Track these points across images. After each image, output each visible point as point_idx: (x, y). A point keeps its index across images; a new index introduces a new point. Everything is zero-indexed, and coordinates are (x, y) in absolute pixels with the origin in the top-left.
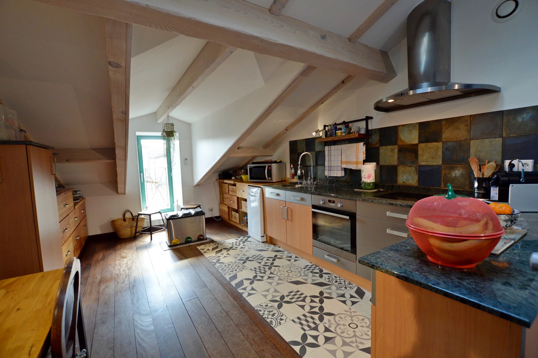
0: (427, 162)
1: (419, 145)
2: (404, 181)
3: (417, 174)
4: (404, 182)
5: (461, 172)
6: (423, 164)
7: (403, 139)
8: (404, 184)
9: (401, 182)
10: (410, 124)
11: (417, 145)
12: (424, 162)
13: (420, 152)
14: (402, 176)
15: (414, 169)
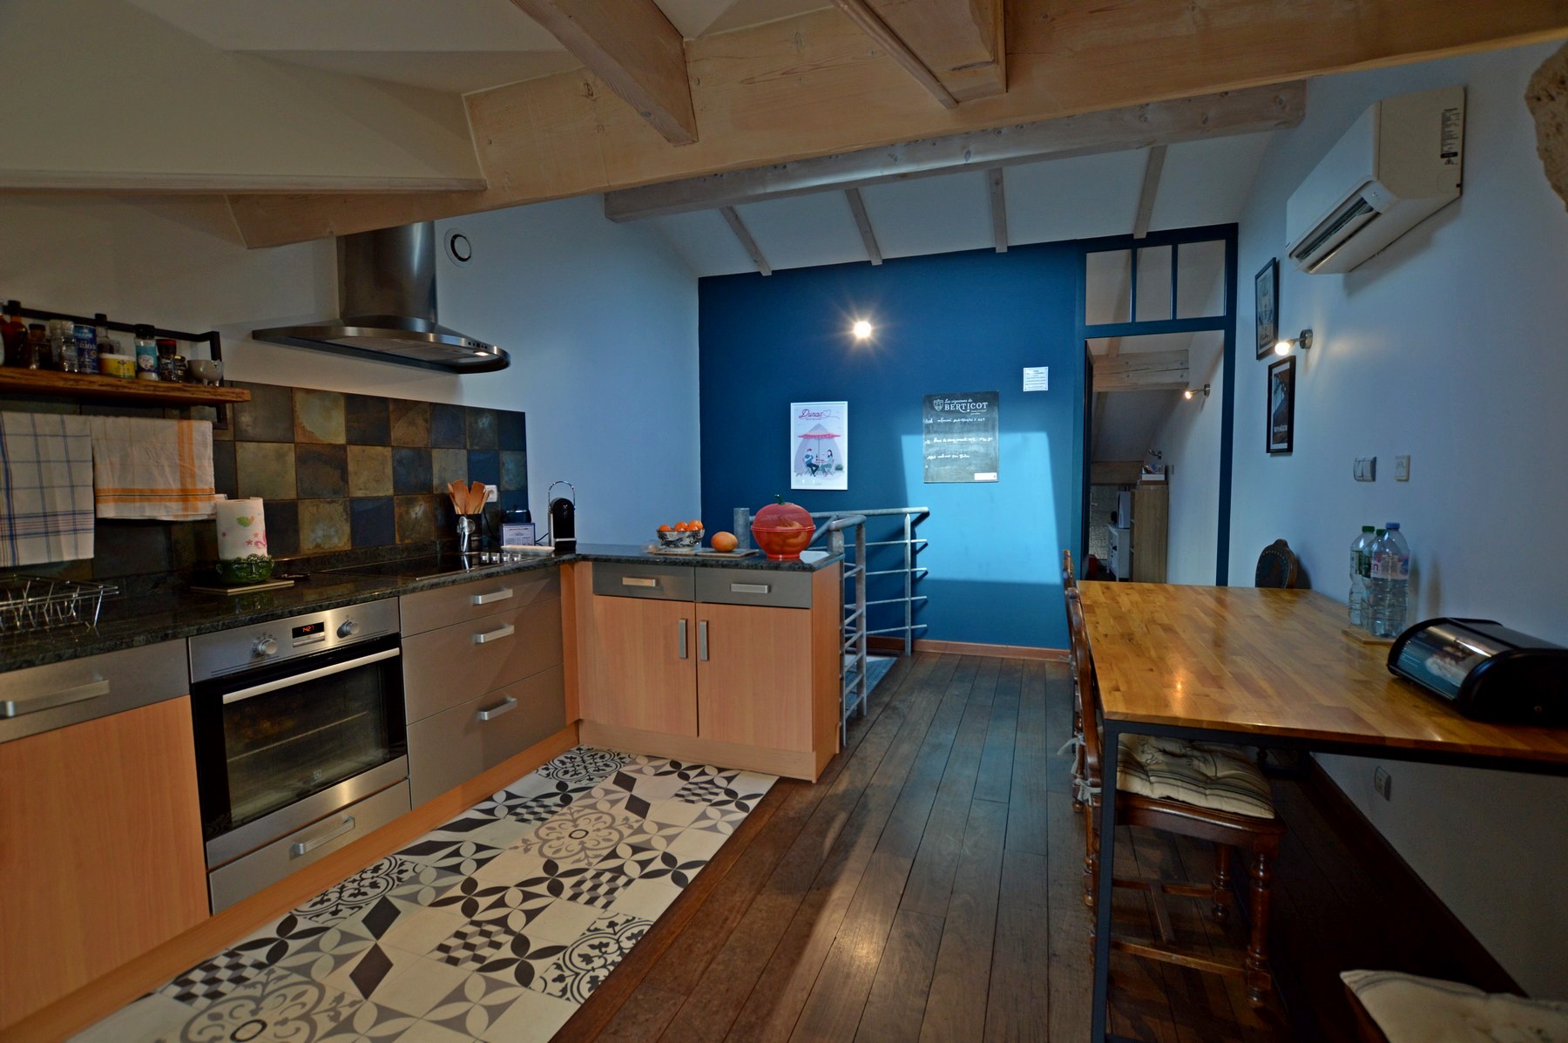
0: (366, 489)
1: (349, 448)
2: (319, 541)
3: (346, 520)
4: (318, 546)
5: (423, 507)
6: (360, 494)
7: (308, 428)
8: (318, 550)
9: (311, 547)
10: (325, 391)
11: (343, 448)
12: (360, 489)
13: (351, 467)
14: (313, 531)
15: (340, 509)
